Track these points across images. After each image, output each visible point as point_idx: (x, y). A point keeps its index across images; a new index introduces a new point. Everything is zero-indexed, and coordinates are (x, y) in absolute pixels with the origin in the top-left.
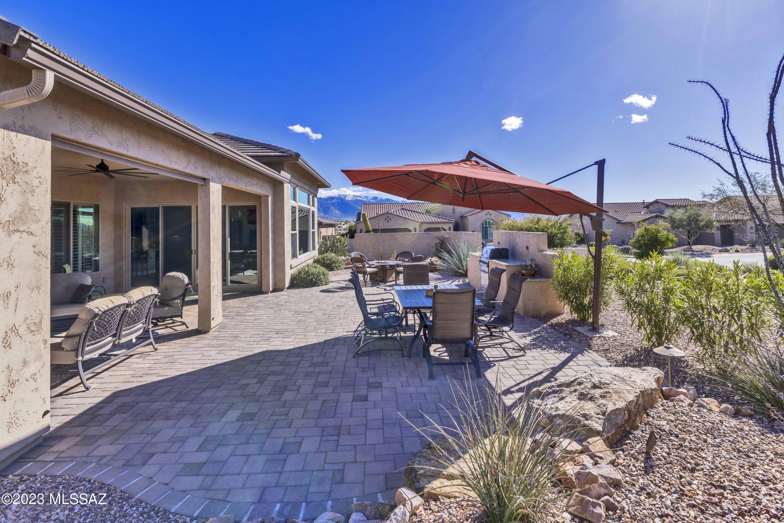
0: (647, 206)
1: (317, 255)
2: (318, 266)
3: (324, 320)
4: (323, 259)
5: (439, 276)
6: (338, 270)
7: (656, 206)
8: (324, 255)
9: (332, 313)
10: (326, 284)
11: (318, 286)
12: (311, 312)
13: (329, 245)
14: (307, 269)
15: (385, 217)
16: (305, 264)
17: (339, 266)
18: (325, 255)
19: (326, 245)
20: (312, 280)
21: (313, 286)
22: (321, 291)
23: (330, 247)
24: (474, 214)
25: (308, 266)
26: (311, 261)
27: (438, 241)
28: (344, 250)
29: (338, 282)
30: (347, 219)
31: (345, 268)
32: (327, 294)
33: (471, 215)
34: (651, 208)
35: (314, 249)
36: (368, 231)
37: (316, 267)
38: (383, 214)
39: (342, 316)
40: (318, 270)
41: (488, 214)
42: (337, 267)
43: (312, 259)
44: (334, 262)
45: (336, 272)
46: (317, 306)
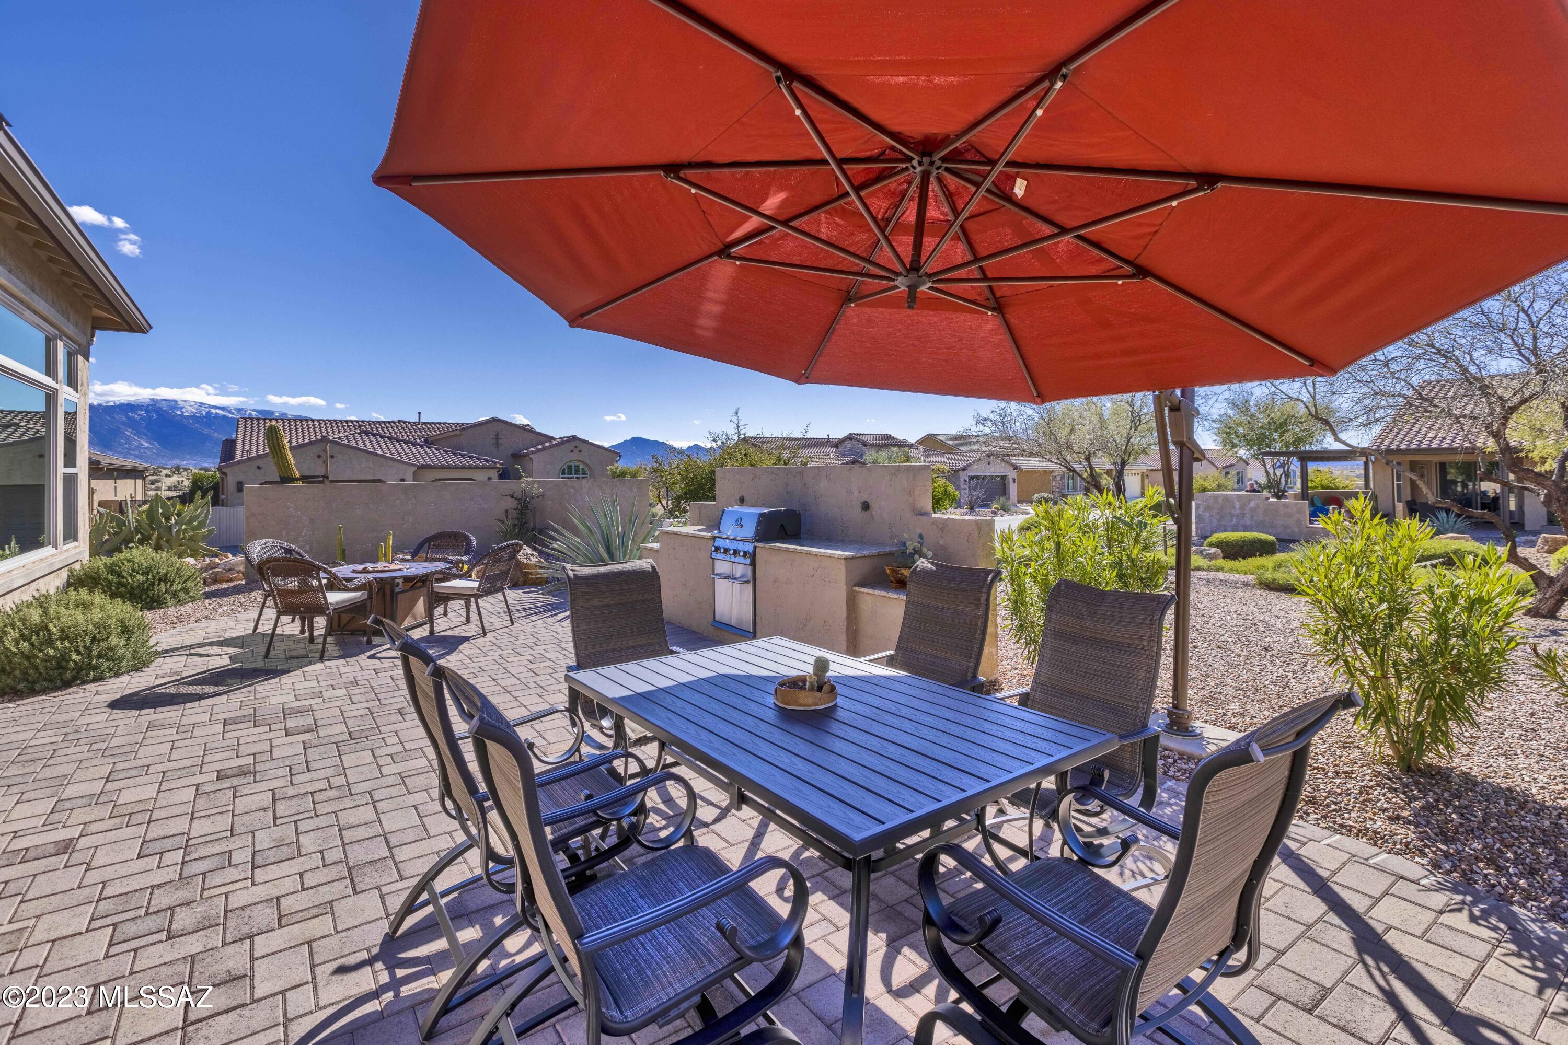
0: (837, 444)
1: (86, 557)
2: (97, 598)
3: (162, 899)
4: (111, 569)
5: (548, 599)
6: (180, 602)
7: (849, 444)
8: (117, 557)
9: (200, 828)
10: (139, 665)
11: (99, 679)
12: (66, 847)
13: (133, 524)
14: (35, 616)
15: (316, 450)
16: (26, 596)
17: (186, 591)
18: (126, 554)
19: (121, 524)
20: (63, 659)
21: (67, 684)
22: (115, 705)
23: (137, 530)
24: (544, 449)
25: (42, 602)
26: (53, 584)
27: (510, 503)
28: (191, 539)
29: (189, 650)
30: (176, 462)
31: (208, 596)
32: (149, 715)
33: (538, 451)
34: (842, 447)
35: (71, 534)
36: (287, 479)
37: (85, 606)
38: (311, 443)
39: (264, 840)
40: (96, 615)
41: (576, 451)
42: (174, 595)
43: (64, 575)
44: (164, 579)
45: (172, 612)
46: (96, 799)
